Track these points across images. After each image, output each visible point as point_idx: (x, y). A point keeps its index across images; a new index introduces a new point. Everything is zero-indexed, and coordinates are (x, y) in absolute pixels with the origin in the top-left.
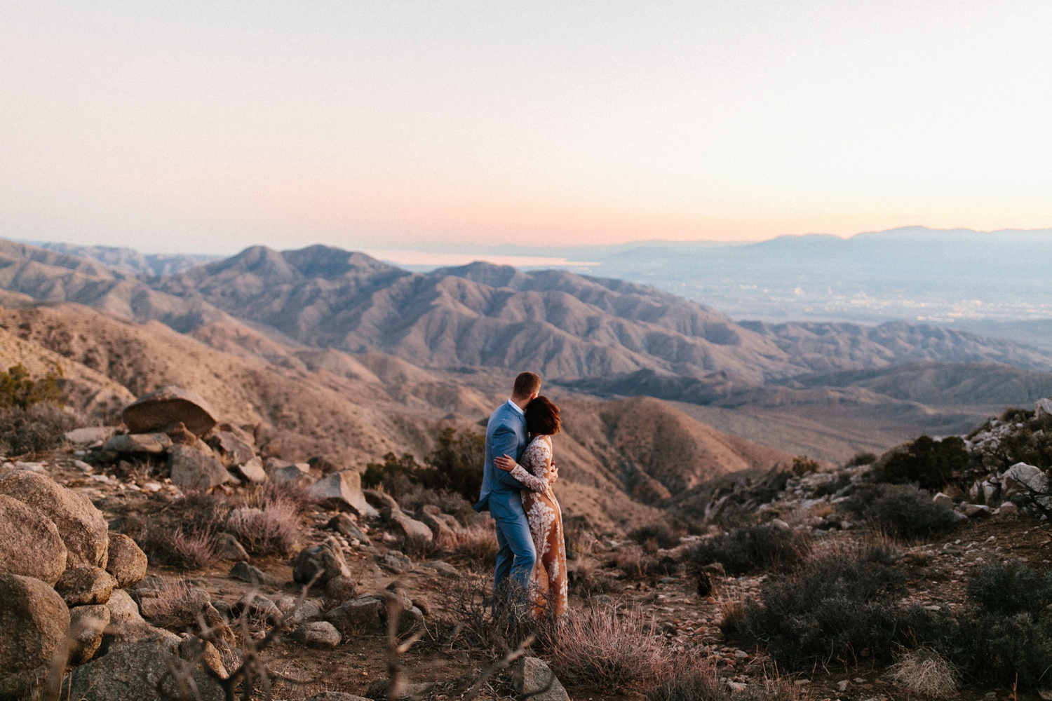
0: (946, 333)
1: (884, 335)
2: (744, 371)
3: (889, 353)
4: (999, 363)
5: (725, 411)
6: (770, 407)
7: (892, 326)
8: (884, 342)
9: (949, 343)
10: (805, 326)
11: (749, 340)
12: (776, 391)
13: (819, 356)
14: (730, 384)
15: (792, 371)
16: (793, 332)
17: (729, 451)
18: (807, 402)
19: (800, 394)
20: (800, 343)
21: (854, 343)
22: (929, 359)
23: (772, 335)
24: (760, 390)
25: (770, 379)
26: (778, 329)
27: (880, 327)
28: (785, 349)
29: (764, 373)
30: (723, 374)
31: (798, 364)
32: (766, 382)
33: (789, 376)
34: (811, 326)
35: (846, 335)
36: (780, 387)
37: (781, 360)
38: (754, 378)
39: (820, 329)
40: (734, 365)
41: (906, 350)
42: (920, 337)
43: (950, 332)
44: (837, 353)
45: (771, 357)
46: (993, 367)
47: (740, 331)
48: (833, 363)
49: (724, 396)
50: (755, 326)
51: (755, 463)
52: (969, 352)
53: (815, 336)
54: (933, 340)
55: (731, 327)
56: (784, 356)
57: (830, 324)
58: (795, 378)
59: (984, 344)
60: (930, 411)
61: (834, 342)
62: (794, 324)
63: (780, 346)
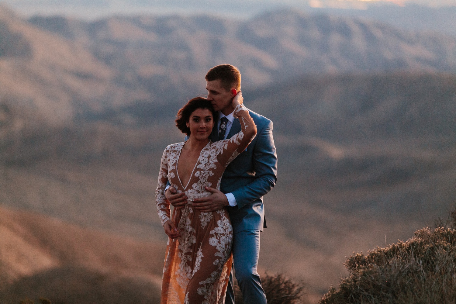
0: (355, 29)
1: (261, 33)
2: (40, 101)
3: (270, 61)
4: (431, 70)
5: (12, 171)
6: (87, 160)
7: (272, 17)
8: (263, 44)
9: (359, 43)
10: (136, 21)
11: (46, 47)
12: (94, 133)
13: (161, 70)
14: (18, 125)
15: (120, 98)
16: (118, 32)
17: (18, 241)
18: (145, 149)
19: (132, 136)
20: (129, 52)
21: (217, 47)
22: (331, 69)
23: (83, 39)
24: (66, 132)
25: (86, 114)
26: (94, 28)
27: (255, 20)
28: (107, 60)
29: (72, 103)
30: (6, 107)
31: (128, 85)
32: (77, 118)
33: (115, 106)
34: (147, 22)
35: (203, 34)
36: (100, 126)
37: (101, 80)
38: (57, 112)
39: (161, 26)
40: (24, 90)
41: (296, 56)
42: (315, 34)
43: (363, 26)
44: (190, 64)
45: (84, 76)
46: (425, 78)
47: (30, 34)
48: (184, 82)
49: (9, 145)
50: (56, 25)
51: (62, 256)
52: (389, 55)
53: (152, 38)
54: (336, 39)
55: (16, 27)
56: (105, 72)
57: (176, 17)
58: (125, 109)
59: (410, 42)
60: (336, 152)
61: (183, 46)
62: (120, 19)
63: (97, 56)
